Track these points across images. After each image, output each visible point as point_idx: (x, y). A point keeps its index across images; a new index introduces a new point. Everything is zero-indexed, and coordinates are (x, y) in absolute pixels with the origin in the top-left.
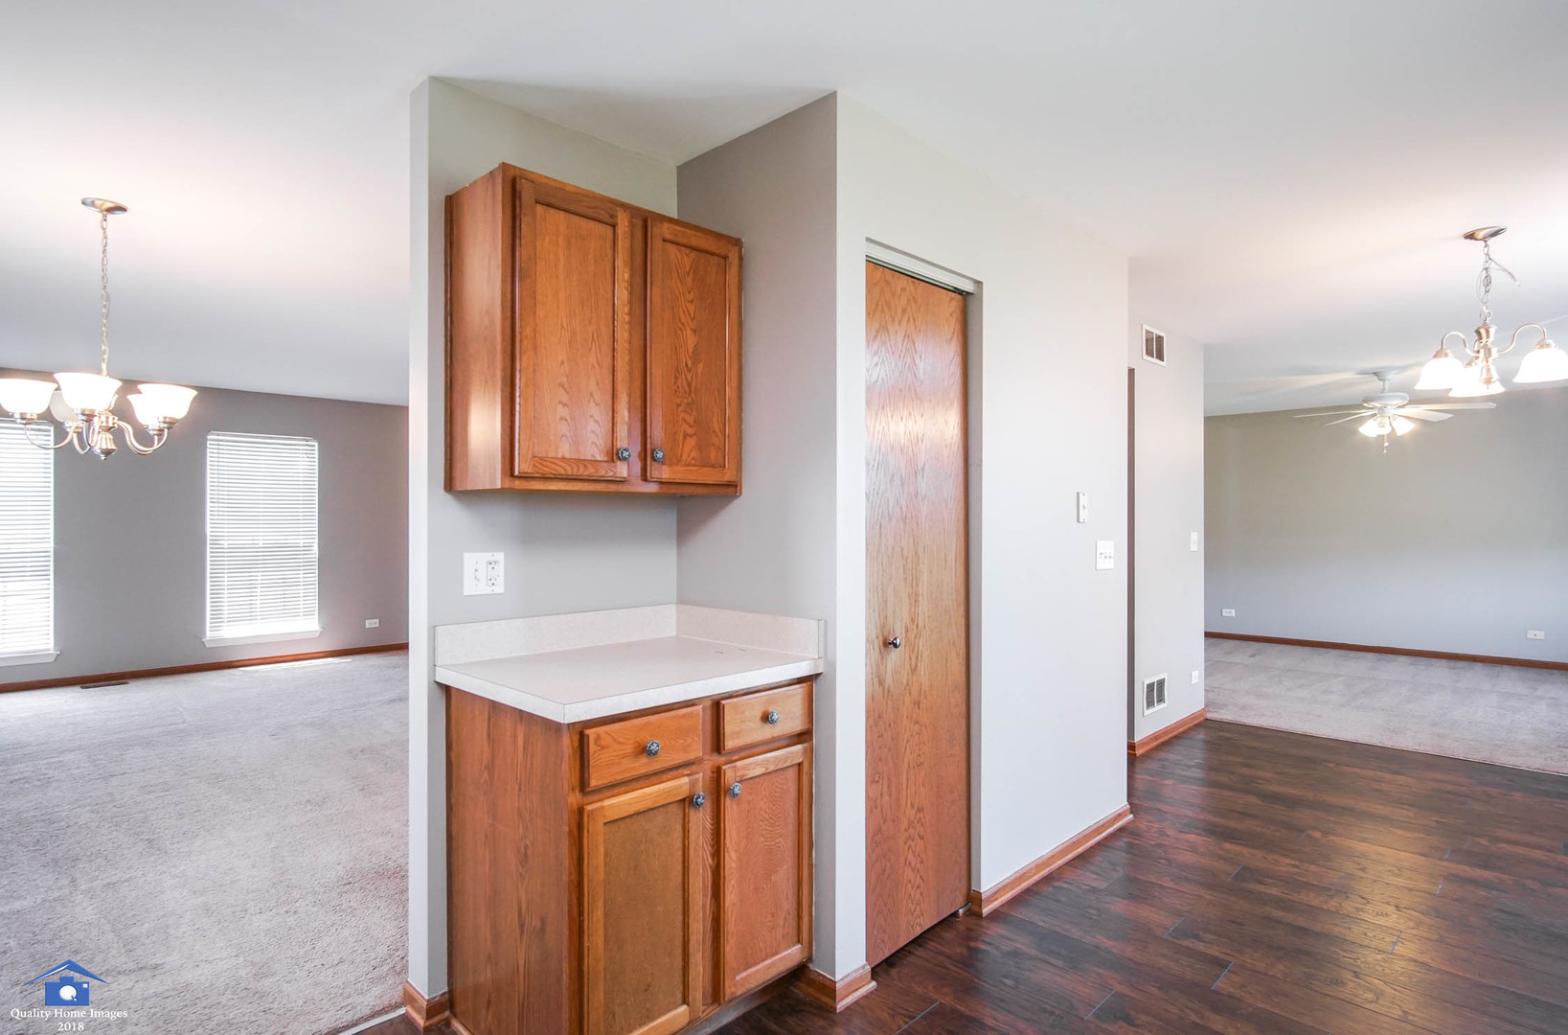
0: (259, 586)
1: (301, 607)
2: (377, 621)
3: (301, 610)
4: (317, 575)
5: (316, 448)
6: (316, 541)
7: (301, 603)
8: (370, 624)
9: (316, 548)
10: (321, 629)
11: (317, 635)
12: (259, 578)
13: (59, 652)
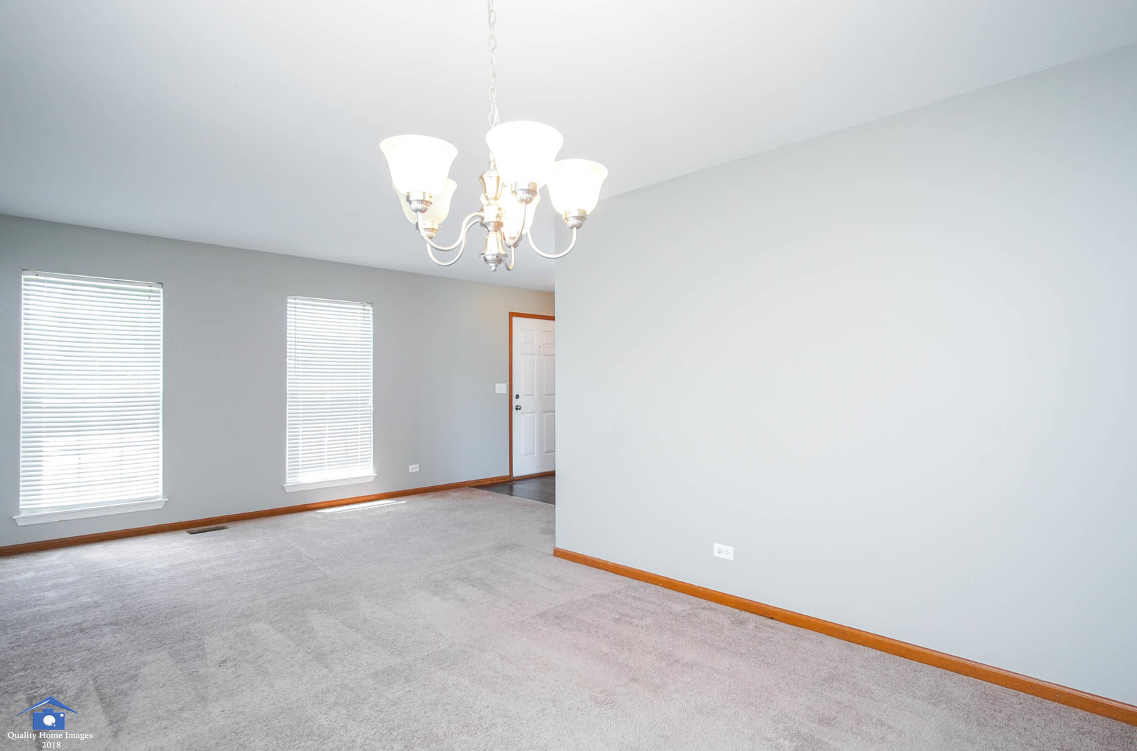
0: (327, 436)
1: (359, 454)
2: (418, 466)
3: (359, 457)
4: (372, 425)
5: (371, 312)
6: (371, 395)
7: (360, 451)
8: (413, 468)
9: (371, 402)
10: (376, 474)
11: (372, 480)
12: (327, 428)
13: (167, 500)
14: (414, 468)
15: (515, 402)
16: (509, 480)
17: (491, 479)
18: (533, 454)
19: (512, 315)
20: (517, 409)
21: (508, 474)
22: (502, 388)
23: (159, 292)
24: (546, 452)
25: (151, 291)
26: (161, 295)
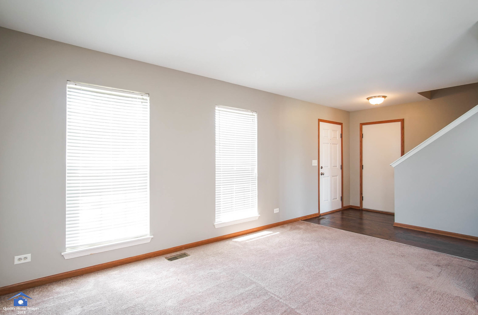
0: (234, 192)
1: (250, 203)
2: (278, 209)
3: (250, 205)
7: (250, 201)
10: (259, 215)
11: (257, 218)
12: (235, 188)
13: (152, 236)
14: (276, 211)
15: (321, 171)
16: (318, 216)
17: (311, 215)
18: (328, 200)
19: (320, 120)
20: (321, 175)
21: (318, 212)
22: (315, 163)
23: (147, 100)
24: (334, 199)
25: (143, 99)
26: (148, 101)
